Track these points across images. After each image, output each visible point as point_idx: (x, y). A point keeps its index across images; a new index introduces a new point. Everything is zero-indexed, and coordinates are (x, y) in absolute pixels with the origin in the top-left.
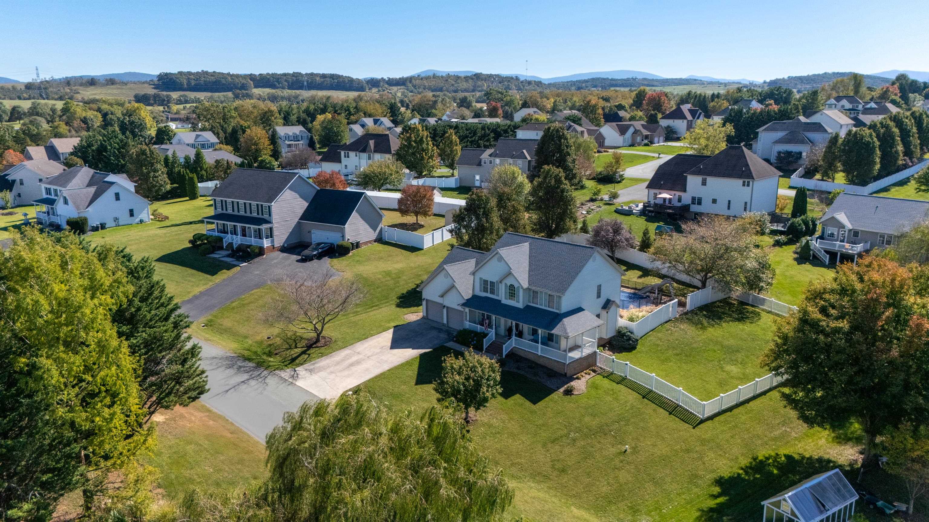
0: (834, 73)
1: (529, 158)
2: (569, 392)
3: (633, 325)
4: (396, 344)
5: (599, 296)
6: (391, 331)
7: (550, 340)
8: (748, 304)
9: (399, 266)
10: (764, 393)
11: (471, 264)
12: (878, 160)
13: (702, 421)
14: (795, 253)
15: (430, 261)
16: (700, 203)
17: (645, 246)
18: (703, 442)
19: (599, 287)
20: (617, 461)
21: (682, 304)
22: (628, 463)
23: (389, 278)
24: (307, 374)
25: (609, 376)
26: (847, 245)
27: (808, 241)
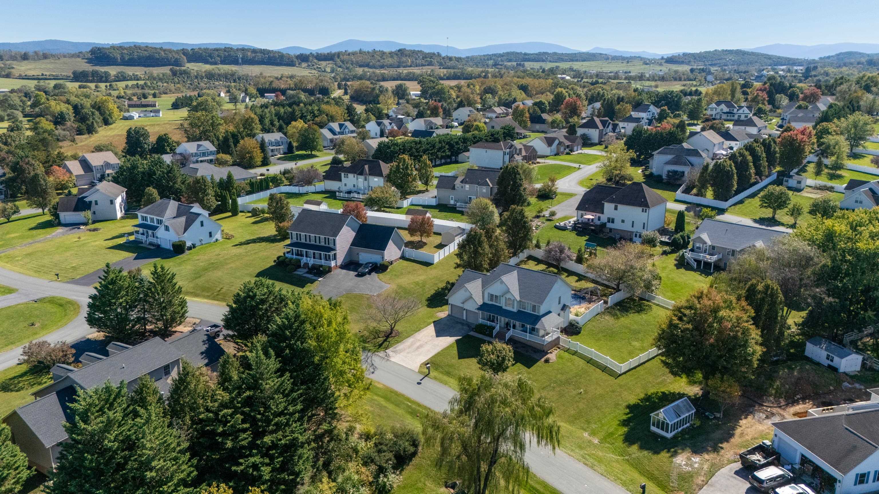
0: (723, 51)
1: (491, 186)
2: (547, 361)
3: (578, 319)
4: (439, 333)
5: (559, 303)
6: (432, 324)
7: (533, 330)
8: (645, 300)
9: (422, 278)
10: (653, 358)
11: (478, 283)
12: (735, 183)
13: (620, 375)
14: (676, 260)
15: (440, 273)
16: (613, 222)
17: (580, 260)
18: (621, 386)
19: (560, 298)
20: (577, 398)
21: (606, 302)
22: (583, 399)
23: (418, 287)
24: (394, 354)
25: (567, 350)
26: (708, 257)
27: (683, 254)
